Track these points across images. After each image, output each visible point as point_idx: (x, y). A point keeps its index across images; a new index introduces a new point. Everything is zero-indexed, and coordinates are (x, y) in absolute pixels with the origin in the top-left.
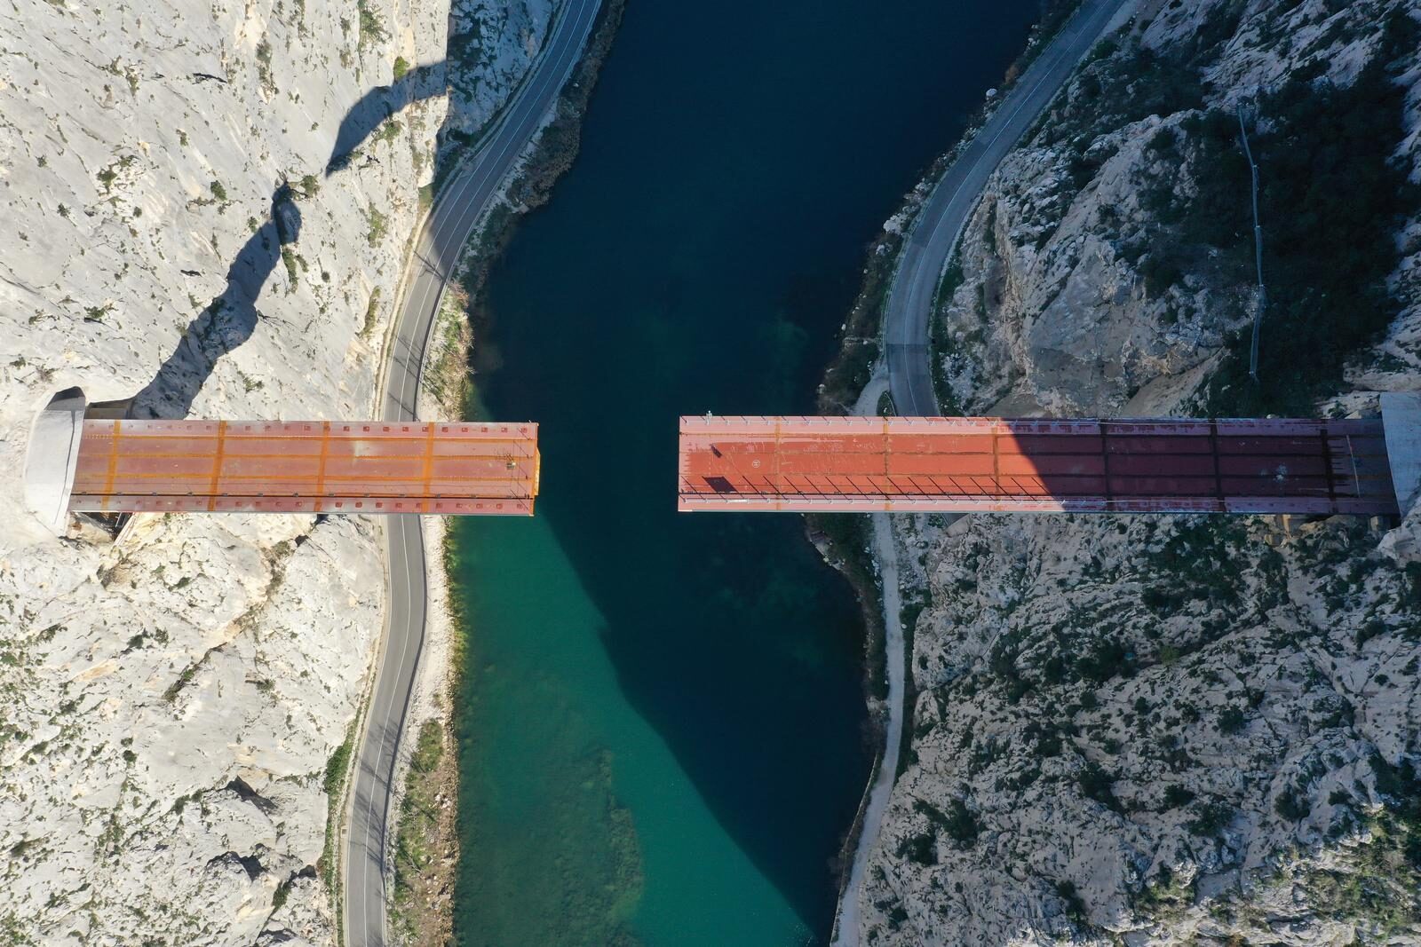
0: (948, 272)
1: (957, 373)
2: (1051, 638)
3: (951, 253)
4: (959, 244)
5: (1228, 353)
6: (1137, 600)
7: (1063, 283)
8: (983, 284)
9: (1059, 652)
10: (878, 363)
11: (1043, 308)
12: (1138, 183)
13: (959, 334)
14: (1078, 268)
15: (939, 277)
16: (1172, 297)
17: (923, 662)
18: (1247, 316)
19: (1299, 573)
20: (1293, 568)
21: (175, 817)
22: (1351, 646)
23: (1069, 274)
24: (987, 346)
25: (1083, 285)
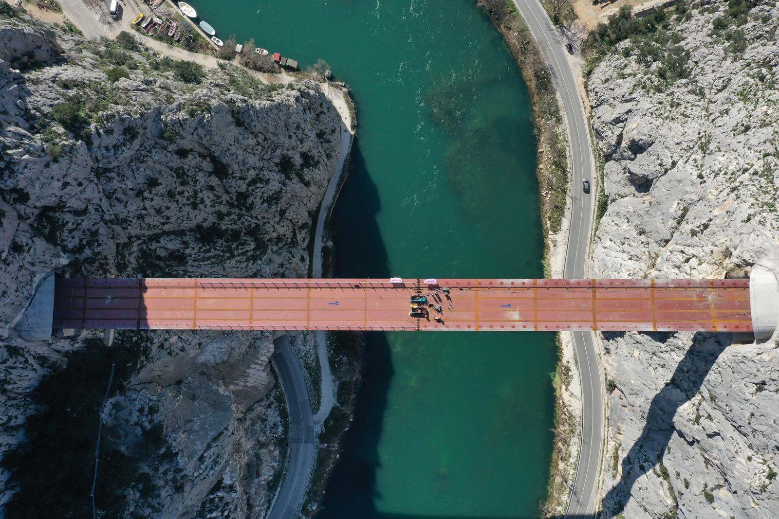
0: (276, 489)
1: (275, 424)
2: (236, 253)
3: (273, 502)
4: (268, 508)
5: (125, 384)
6: (190, 262)
7: (209, 447)
8: (256, 478)
9: (232, 244)
10: (319, 432)
11: (222, 433)
12: (159, 504)
13: (272, 448)
14: (199, 454)
15: (282, 486)
16: (150, 422)
17: (303, 259)
18: (111, 403)
19: (109, 257)
20: (111, 261)
21: (675, 159)
22: (91, 208)
23: (205, 452)
24: (257, 438)
25: (198, 443)
